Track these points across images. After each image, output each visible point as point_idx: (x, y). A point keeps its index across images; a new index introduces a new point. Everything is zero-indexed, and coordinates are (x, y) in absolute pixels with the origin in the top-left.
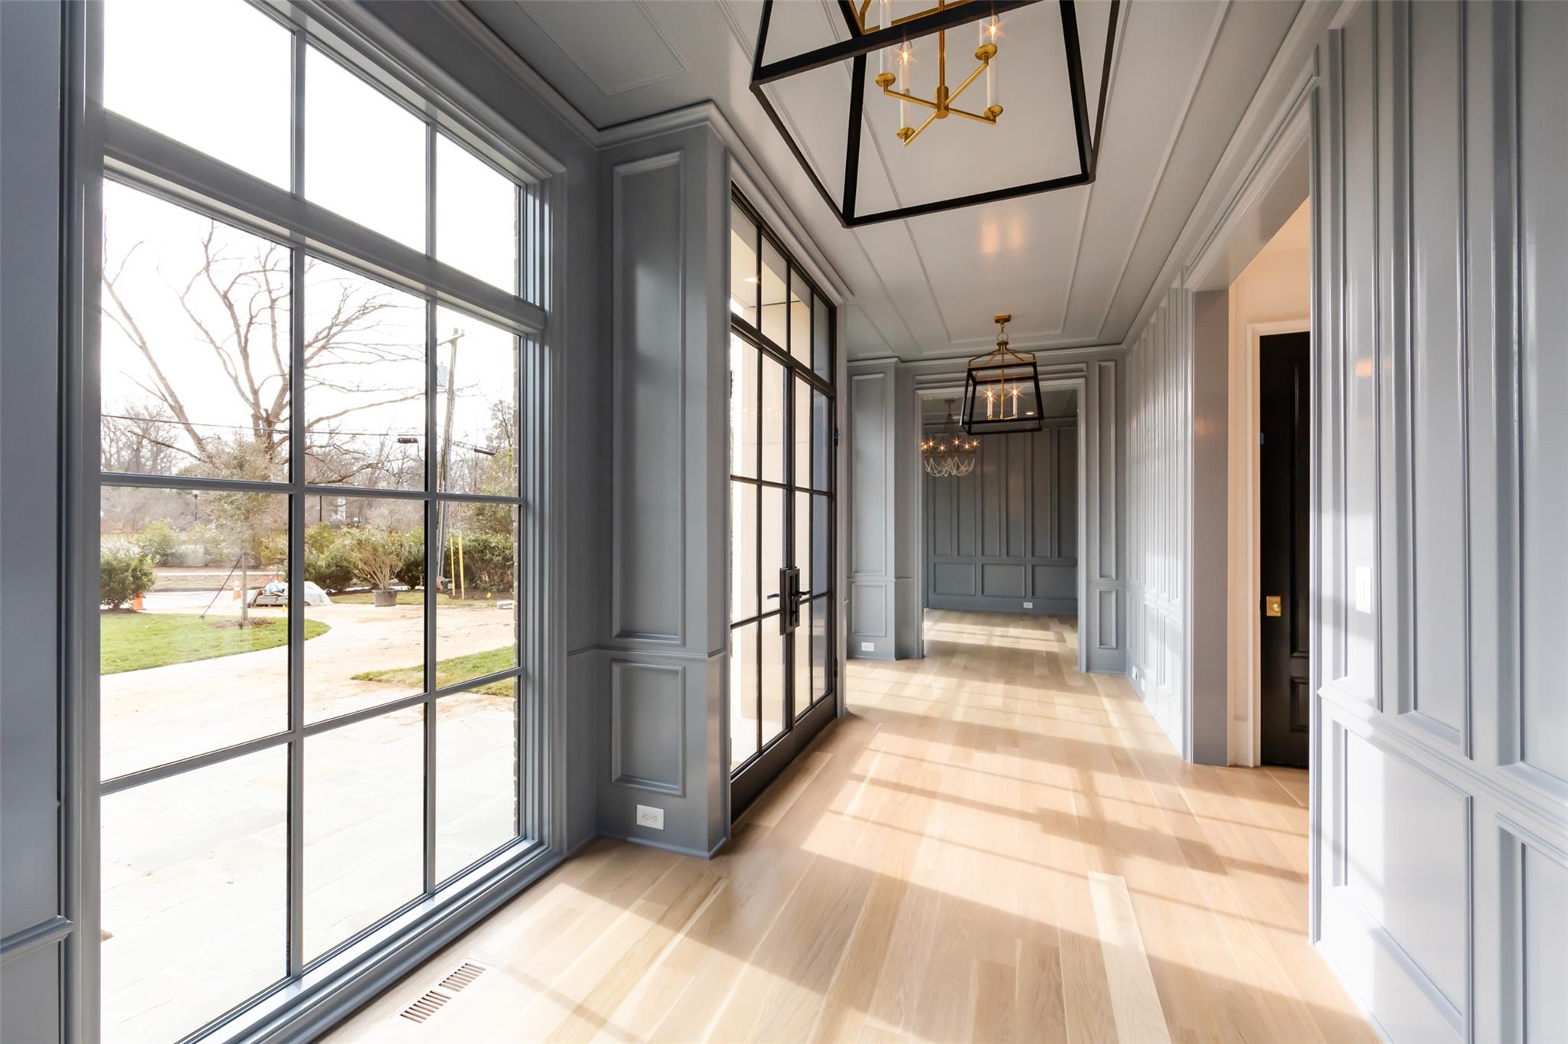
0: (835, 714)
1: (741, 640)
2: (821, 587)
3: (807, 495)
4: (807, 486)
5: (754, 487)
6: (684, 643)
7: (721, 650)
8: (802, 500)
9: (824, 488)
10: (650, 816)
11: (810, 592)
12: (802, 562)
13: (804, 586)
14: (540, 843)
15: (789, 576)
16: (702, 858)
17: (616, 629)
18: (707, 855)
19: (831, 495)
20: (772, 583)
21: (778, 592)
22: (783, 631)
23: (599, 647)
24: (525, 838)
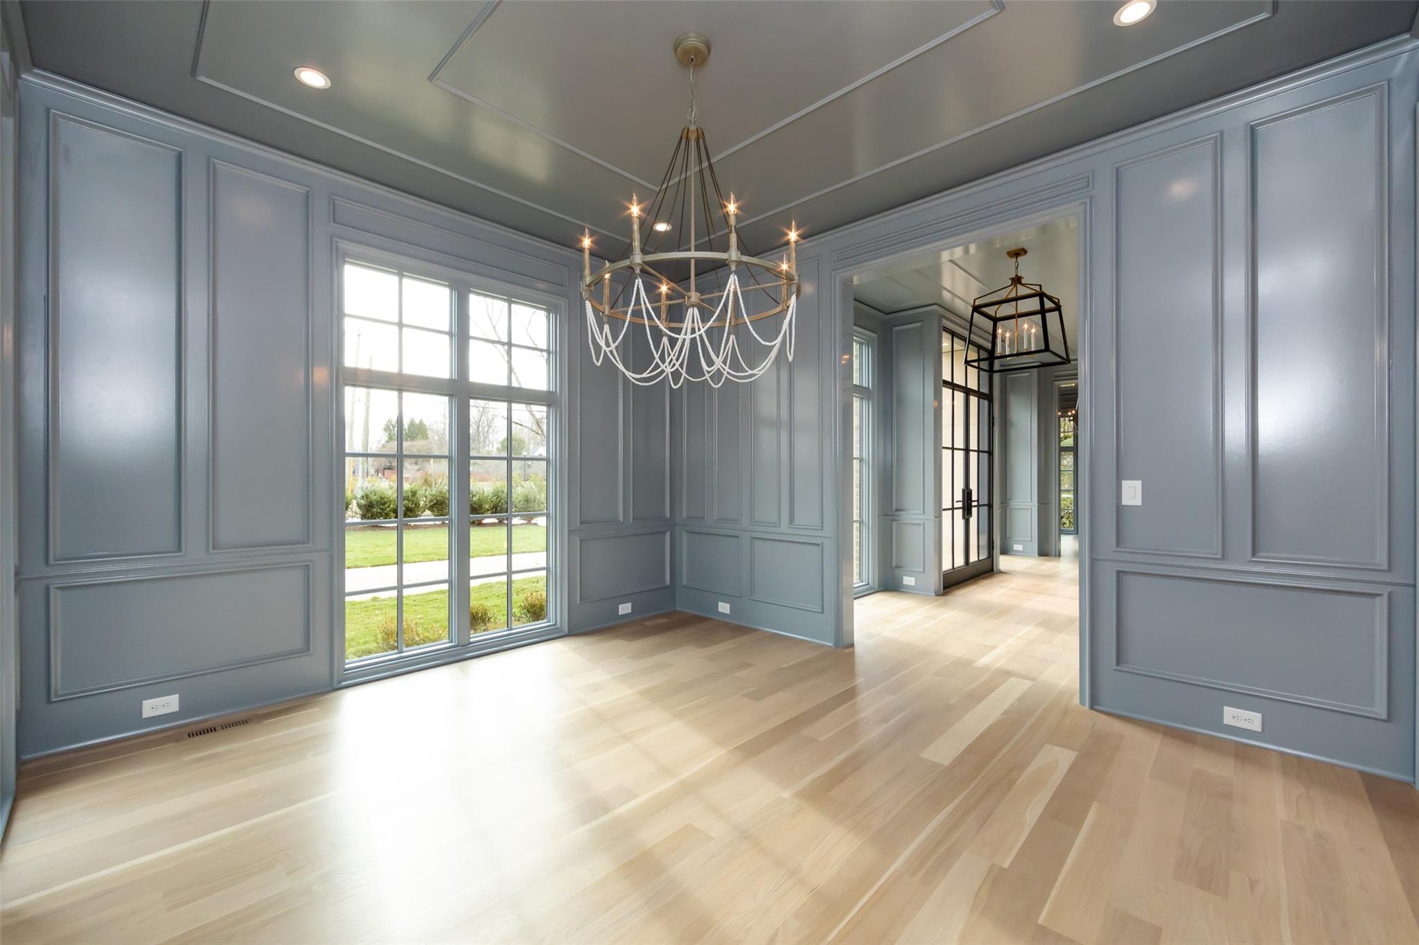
0: (992, 570)
1: (946, 516)
2: (984, 501)
3: (976, 453)
4: (976, 449)
5: (951, 451)
6: (924, 513)
7: (939, 517)
8: (973, 457)
9: (986, 449)
10: (908, 581)
11: (978, 501)
12: (973, 486)
13: (974, 497)
14: (868, 584)
15: (967, 493)
16: (931, 596)
17: (894, 509)
18: (934, 594)
19: (990, 453)
20: (959, 496)
21: (961, 500)
22: (964, 517)
23: (885, 515)
24: (862, 582)
